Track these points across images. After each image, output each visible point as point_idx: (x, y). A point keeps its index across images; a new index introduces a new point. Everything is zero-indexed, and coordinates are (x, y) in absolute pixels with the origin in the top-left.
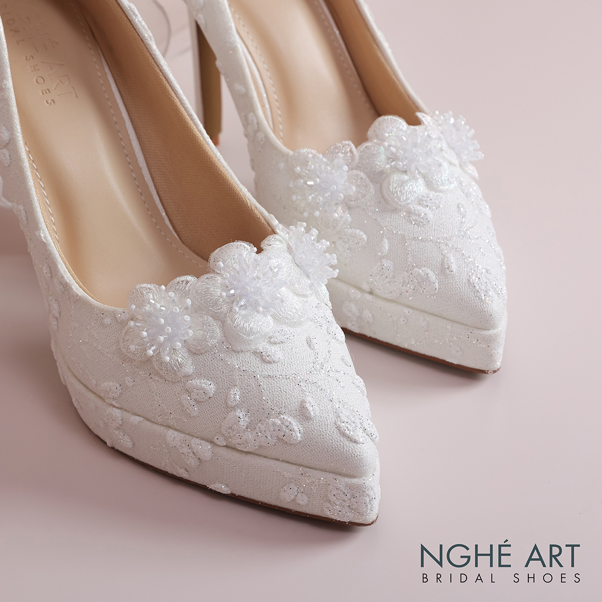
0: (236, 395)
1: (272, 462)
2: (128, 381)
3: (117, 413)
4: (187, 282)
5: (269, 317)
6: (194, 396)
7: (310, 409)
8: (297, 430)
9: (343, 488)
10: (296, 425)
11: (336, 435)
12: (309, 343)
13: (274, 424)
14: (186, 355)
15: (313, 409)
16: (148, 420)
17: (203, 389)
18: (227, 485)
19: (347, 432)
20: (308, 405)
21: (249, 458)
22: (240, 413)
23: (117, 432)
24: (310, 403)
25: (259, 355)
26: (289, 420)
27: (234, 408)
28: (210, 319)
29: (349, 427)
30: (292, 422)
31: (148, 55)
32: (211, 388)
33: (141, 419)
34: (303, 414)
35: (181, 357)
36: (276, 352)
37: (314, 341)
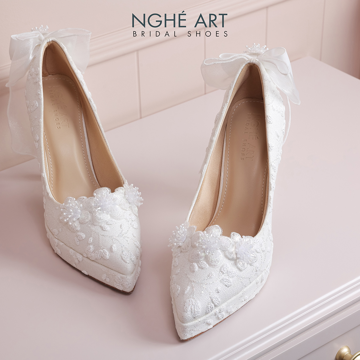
0: (91, 240)
1: (100, 266)
2: (60, 230)
3: (56, 241)
4: (84, 198)
5: (109, 215)
6: (78, 238)
7: (113, 248)
8: (108, 255)
9: (119, 278)
10: (108, 253)
11: (120, 259)
12: (121, 226)
13: (101, 252)
14: (78, 224)
15: (115, 248)
16: (66, 245)
17: (81, 236)
18: (87, 272)
19: (124, 258)
20: (113, 247)
21: (93, 262)
22: (91, 246)
23: (56, 247)
24: (114, 246)
25: (101, 227)
26: (106, 251)
27: (90, 244)
28: (88, 212)
29: (125, 257)
30: (107, 252)
31: (94, 116)
32: (84, 236)
33: (63, 244)
34: (111, 250)
35: (77, 224)
36: (108, 228)
37: (123, 226)
